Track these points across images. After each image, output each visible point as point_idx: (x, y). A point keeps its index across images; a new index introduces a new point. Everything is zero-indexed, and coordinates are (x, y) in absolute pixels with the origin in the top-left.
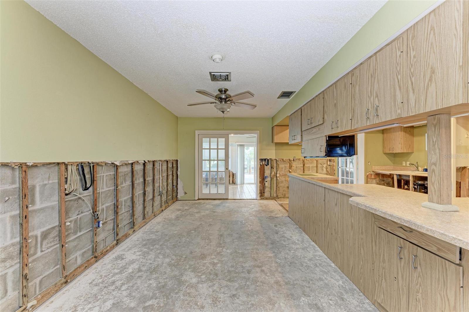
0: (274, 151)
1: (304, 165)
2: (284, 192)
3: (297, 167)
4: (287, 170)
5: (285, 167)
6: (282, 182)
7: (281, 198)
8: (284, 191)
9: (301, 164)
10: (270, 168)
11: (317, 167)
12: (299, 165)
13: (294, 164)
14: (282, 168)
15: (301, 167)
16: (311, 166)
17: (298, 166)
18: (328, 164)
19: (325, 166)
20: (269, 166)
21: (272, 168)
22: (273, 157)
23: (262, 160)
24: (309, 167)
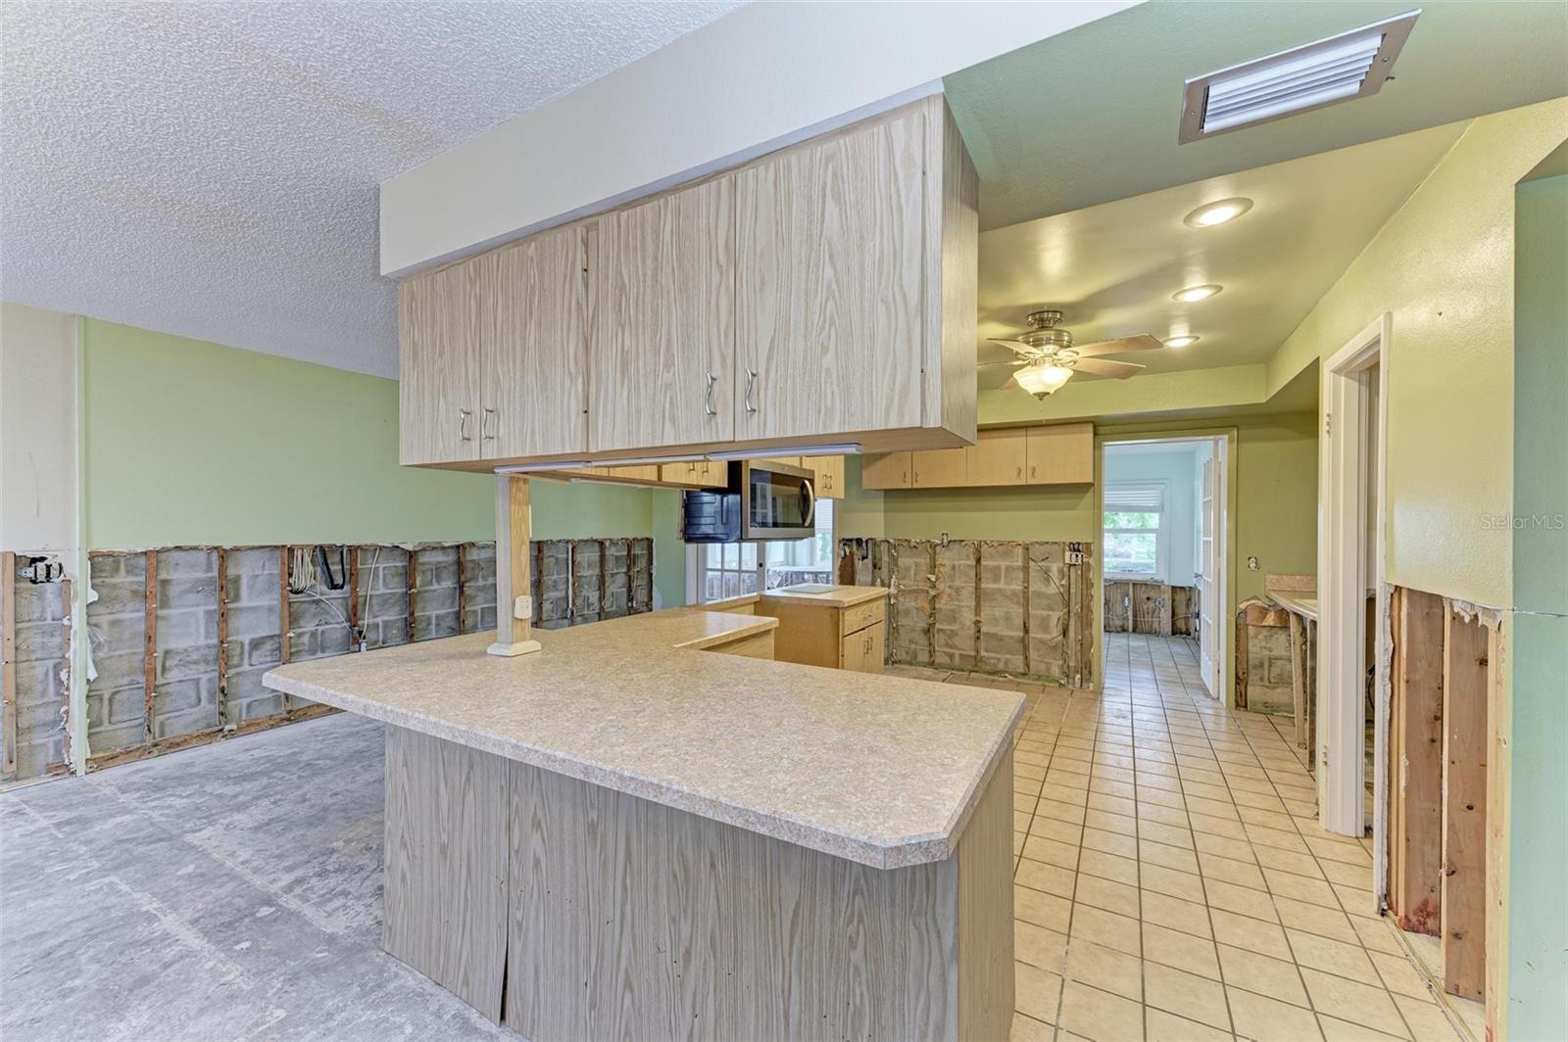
0: (881, 515)
1: (978, 561)
2: (913, 646)
3: (954, 568)
4: (922, 575)
5: (917, 565)
6: (907, 613)
7: (900, 662)
8: (911, 641)
9: (968, 558)
10: (871, 566)
11: (1026, 569)
12: (962, 562)
13: (945, 558)
14: (907, 569)
15: (970, 566)
16: (1003, 564)
17: (957, 563)
18: (1067, 561)
19: (1055, 568)
20: (869, 561)
21: (875, 566)
22: (879, 536)
23: (847, 542)
24: (998, 568)
